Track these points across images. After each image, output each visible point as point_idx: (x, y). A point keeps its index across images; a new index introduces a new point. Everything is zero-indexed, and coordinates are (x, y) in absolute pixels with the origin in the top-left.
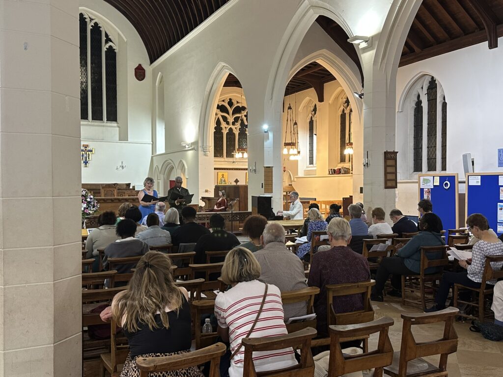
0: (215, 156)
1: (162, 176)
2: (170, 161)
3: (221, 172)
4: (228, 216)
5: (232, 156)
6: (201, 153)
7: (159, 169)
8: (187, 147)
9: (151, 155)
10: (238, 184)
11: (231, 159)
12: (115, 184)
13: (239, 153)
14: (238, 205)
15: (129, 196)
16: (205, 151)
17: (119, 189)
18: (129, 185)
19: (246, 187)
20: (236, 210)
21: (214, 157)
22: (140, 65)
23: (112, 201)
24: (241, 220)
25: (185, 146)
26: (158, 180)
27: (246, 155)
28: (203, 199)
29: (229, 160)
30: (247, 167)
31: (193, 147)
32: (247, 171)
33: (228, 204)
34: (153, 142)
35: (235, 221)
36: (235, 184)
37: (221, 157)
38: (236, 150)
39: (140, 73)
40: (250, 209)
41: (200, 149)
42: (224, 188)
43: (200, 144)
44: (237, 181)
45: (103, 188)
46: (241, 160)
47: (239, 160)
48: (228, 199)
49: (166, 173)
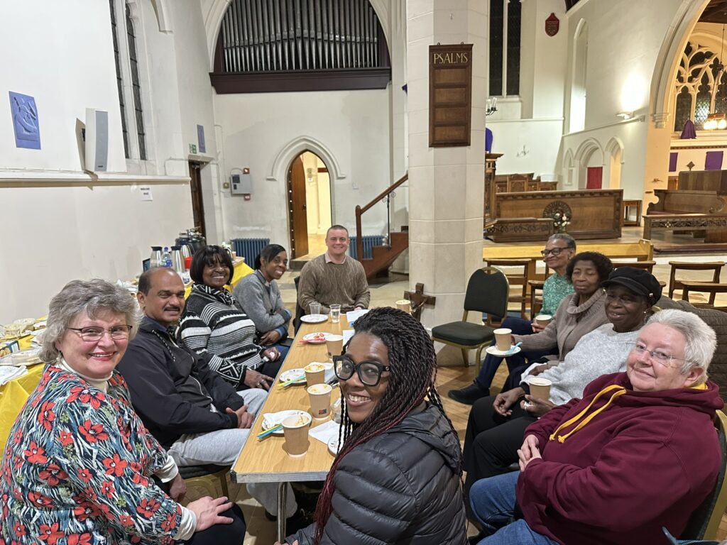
1: (577, 162)
2: (594, 141)
6: (651, 125)
7: (572, 153)
8: (626, 117)
9: (560, 135)
10: (693, 169)
16: (658, 121)
21: (675, 130)
22: (553, 15)
25: (623, 116)
26: (570, 166)
27: (723, 124)
28: (655, 192)
31: (637, 117)
34: (564, 117)
36: (687, 169)
39: (552, 25)
43: (651, 112)
44: (691, 165)
49: (583, 158)
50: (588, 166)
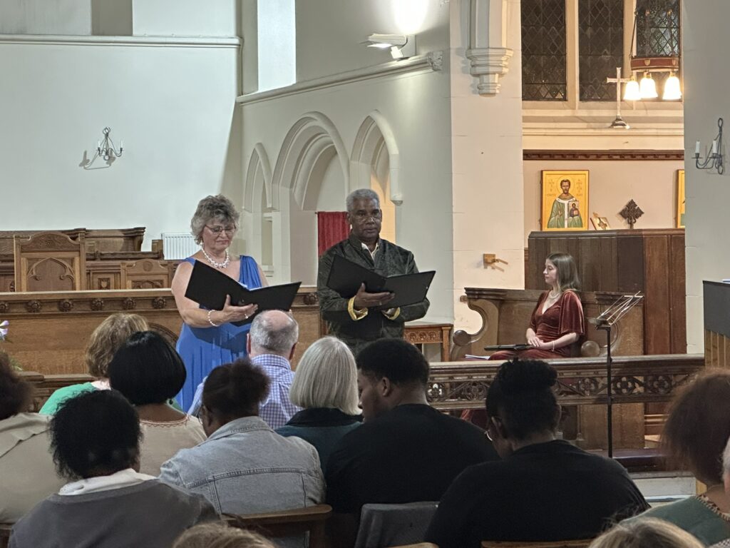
0: (530, 92)
1: (284, 192)
2: (319, 123)
3: (555, 173)
4: (593, 380)
5: (609, 94)
6: (460, 81)
7: (267, 161)
8: (396, 53)
9: (231, 97)
10: (640, 224)
11: (602, 110)
12: (74, 234)
13: (640, 76)
14: (639, 327)
15: (137, 284)
16: (479, 73)
17: (92, 257)
18: (135, 236)
19: (675, 241)
20: (626, 350)
21: (525, 97)
23: (64, 307)
24: (652, 400)
25: (389, 50)
26: (265, 210)
27: (674, 88)
28: (474, 297)
29: (595, 113)
30: (678, 144)
31: (423, 53)
32: (680, 165)
33: (592, 321)
34: (240, 34)
35: (624, 400)
36: (622, 225)
37: (554, 99)
38: (627, 61)
40: (696, 346)
41: (457, 63)
42: (573, 243)
43: (456, 41)
44: (631, 212)
45: (24, 249)
46: (651, 114)
47: (642, 113)
48: (592, 297)
49: (299, 181)
50: (319, 209)
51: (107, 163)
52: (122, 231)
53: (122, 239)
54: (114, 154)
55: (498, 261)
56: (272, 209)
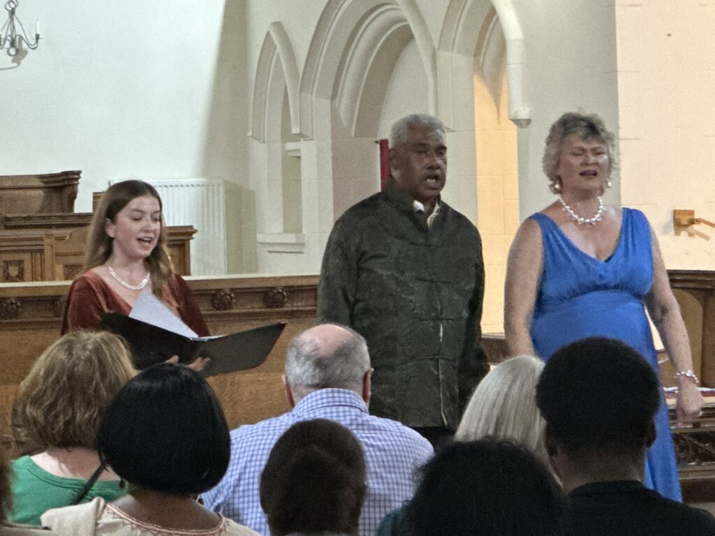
18: (62, 185)
26: (287, 136)
49: (348, 85)
50: (382, 136)
51: (13, 61)
52: (42, 177)
53: (41, 192)
54: (24, 45)
55: (698, 221)
56: (300, 136)
